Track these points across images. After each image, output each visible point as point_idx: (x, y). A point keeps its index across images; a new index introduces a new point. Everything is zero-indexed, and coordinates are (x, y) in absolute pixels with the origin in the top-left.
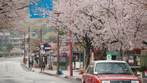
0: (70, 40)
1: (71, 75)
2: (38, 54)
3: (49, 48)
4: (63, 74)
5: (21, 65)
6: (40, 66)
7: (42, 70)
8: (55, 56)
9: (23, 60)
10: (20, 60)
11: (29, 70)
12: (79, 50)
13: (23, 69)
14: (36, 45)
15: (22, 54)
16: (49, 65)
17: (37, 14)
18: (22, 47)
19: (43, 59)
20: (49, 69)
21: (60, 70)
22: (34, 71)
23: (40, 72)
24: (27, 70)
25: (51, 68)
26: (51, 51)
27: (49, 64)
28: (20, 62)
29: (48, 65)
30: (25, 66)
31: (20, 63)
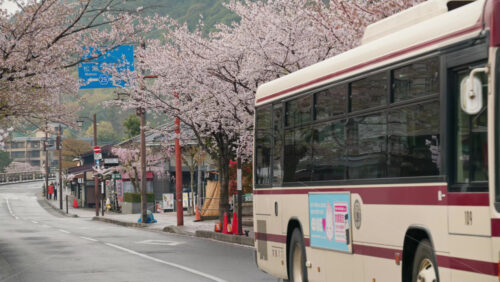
0: (177, 140)
1: (181, 223)
2: (80, 176)
3: (115, 161)
4: (155, 222)
5: (40, 202)
6: (85, 203)
7: (97, 214)
8: (128, 180)
9: (42, 191)
10: (34, 190)
11: (63, 214)
12: (190, 164)
13: (45, 211)
14: (72, 153)
15: (38, 177)
16: (112, 202)
17: (96, 80)
18: (32, 159)
19: (100, 186)
20: (111, 210)
21: (149, 212)
22: (76, 216)
23: (95, 219)
24: (57, 213)
25: (117, 209)
26: (117, 168)
27: (110, 198)
28: (36, 195)
29: (108, 201)
30: (50, 205)
31: (35, 198)
